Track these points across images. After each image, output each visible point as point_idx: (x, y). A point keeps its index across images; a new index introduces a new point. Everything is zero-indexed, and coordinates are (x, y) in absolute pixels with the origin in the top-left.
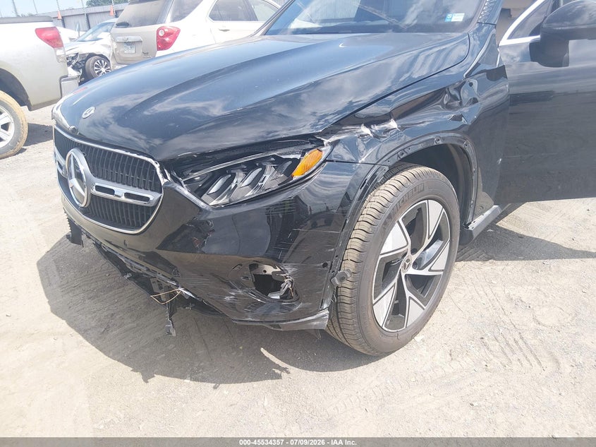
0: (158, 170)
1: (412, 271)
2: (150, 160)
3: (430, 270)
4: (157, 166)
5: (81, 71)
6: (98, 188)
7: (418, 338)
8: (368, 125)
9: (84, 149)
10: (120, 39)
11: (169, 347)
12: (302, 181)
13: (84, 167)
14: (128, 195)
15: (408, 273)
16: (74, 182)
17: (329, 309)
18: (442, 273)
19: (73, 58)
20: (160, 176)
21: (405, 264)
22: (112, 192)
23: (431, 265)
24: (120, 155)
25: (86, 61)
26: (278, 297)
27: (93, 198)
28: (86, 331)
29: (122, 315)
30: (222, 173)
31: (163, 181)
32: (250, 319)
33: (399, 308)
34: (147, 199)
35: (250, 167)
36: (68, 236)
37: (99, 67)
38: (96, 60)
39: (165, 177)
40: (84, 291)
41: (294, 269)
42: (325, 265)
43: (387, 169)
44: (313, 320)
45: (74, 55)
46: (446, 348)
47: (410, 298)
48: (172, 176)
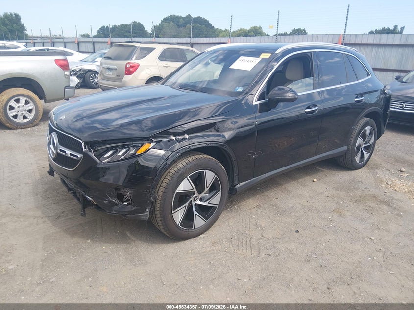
0: (83, 145)
1: (198, 202)
2: (81, 141)
3: (209, 203)
4: (83, 144)
5: (82, 79)
6: (61, 150)
7: (202, 236)
8: (174, 136)
9: (57, 133)
10: (105, 66)
11: (85, 228)
12: (141, 155)
13: (56, 141)
14: (71, 154)
15: (196, 203)
16: (52, 146)
17: (150, 211)
18: (217, 206)
19: (78, 71)
20: (83, 147)
21: (194, 198)
22: (65, 152)
23: (209, 201)
24: (71, 137)
25: (86, 74)
26: (127, 204)
27: (58, 154)
28: (49, 217)
29: (67, 212)
30: (111, 149)
31: (84, 150)
32: (113, 212)
33: (188, 218)
34: (77, 156)
35: (123, 147)
36: (48, 172)
37: (93, 78)
38: (92, 74)
39: (85, 148)
40: (53, 200)
41: (132, 191)
42: (147, 191)
43: (180, 154)
44: (142, 216)
45: (78, 70)
46: (213, 241)
47: (196, 214)
48: (88, 148)
